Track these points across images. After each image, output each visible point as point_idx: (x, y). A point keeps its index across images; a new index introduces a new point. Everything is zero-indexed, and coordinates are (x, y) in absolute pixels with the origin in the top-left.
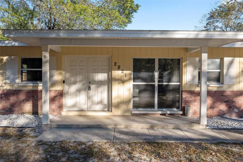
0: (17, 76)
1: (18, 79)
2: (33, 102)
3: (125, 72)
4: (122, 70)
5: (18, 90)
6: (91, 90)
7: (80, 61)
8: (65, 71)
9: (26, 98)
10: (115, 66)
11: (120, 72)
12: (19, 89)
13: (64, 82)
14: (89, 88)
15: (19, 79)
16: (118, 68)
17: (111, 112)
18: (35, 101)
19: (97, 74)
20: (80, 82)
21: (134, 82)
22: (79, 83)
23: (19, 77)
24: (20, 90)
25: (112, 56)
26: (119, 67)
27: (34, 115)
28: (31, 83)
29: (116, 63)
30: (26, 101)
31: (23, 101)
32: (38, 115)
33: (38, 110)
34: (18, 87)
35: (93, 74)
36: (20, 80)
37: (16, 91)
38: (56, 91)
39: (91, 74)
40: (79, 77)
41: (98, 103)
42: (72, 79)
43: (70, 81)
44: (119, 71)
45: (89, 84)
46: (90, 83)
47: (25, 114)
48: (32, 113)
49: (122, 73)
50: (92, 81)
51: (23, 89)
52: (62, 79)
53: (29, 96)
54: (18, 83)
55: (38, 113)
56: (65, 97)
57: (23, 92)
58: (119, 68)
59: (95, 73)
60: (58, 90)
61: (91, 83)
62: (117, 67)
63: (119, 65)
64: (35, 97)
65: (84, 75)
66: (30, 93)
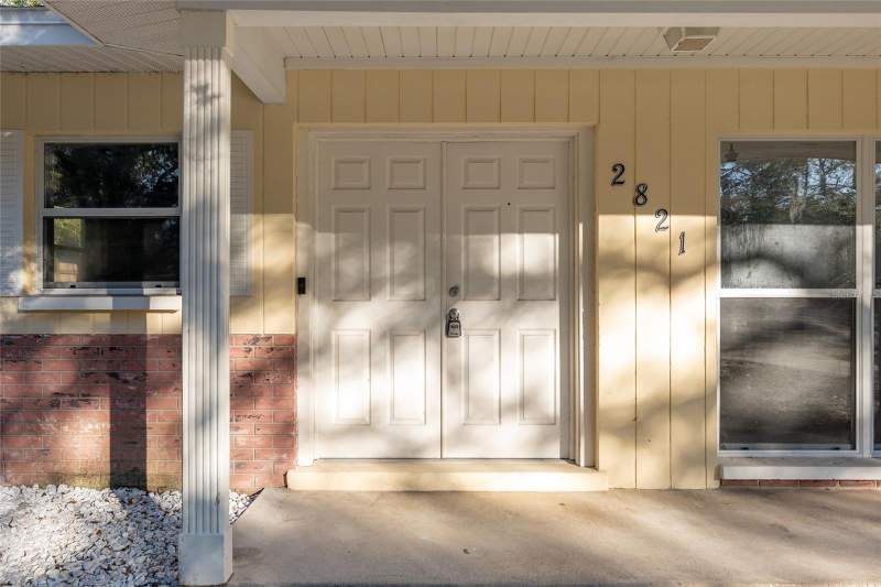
0: (19, 249)
1: (24, 266)
2: (113, 408)
3: (678, 222)
4: (658, 213)
5: (25, 337)
6: (462, 338)
7: (394, 162)
8: (305, 221)
9: (70, 388)
10: (616, 187)
11: (646, 223)
12: (30, 330)
13: (301, 286)
14: (451, 325)
15: (34, 266)
16: (636, 202)
17: (593, 465)
18: (127, 405)
19: (496, 238)
20: (392, 283)
21: (725, 284)
22: (388, 288)
23: (30, 258)
24: (38, 336)
25: (594, 129)
26: (642, 194)
27: (121, 491)
28: (104, 291)
29: (619, 169)
30: (74, 404)
31: (54, 405)
32: (143, 487)
33: (144, 461)
34: (24, 320)
35: (470, 237)
36: (39, 276)
37: (9, 343)
38: (256, 339)
39: (463, 238)
40: (388, 257)
41: (503, 411)
42: (351, 267)
43: (333, 280)
44: (639, 218)
45: (451, 299)
46: (454, 291)
47: (63, 488)
48: (106, 480)
49: (658, 228)
50: (467, 277)
51: (57, 332)
52: (290, 269)
53: (88, 375)
54: (25, 293)
55: (144, 475)
56: (307, 375)
57: (52, 348)
58: (640, 200)
59: (486, 229)
60: (268, 338)
61: (462, 292)
62: (628, 191)
63: (638, 183)
64: (126, 382)
65: (421, 242)
66: (99, 352)
